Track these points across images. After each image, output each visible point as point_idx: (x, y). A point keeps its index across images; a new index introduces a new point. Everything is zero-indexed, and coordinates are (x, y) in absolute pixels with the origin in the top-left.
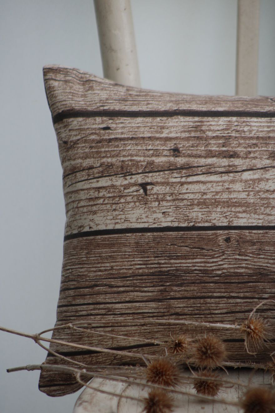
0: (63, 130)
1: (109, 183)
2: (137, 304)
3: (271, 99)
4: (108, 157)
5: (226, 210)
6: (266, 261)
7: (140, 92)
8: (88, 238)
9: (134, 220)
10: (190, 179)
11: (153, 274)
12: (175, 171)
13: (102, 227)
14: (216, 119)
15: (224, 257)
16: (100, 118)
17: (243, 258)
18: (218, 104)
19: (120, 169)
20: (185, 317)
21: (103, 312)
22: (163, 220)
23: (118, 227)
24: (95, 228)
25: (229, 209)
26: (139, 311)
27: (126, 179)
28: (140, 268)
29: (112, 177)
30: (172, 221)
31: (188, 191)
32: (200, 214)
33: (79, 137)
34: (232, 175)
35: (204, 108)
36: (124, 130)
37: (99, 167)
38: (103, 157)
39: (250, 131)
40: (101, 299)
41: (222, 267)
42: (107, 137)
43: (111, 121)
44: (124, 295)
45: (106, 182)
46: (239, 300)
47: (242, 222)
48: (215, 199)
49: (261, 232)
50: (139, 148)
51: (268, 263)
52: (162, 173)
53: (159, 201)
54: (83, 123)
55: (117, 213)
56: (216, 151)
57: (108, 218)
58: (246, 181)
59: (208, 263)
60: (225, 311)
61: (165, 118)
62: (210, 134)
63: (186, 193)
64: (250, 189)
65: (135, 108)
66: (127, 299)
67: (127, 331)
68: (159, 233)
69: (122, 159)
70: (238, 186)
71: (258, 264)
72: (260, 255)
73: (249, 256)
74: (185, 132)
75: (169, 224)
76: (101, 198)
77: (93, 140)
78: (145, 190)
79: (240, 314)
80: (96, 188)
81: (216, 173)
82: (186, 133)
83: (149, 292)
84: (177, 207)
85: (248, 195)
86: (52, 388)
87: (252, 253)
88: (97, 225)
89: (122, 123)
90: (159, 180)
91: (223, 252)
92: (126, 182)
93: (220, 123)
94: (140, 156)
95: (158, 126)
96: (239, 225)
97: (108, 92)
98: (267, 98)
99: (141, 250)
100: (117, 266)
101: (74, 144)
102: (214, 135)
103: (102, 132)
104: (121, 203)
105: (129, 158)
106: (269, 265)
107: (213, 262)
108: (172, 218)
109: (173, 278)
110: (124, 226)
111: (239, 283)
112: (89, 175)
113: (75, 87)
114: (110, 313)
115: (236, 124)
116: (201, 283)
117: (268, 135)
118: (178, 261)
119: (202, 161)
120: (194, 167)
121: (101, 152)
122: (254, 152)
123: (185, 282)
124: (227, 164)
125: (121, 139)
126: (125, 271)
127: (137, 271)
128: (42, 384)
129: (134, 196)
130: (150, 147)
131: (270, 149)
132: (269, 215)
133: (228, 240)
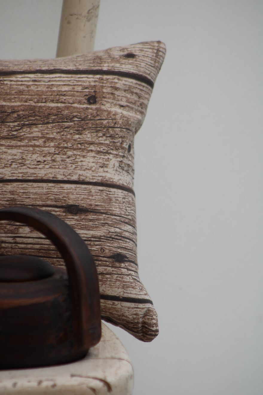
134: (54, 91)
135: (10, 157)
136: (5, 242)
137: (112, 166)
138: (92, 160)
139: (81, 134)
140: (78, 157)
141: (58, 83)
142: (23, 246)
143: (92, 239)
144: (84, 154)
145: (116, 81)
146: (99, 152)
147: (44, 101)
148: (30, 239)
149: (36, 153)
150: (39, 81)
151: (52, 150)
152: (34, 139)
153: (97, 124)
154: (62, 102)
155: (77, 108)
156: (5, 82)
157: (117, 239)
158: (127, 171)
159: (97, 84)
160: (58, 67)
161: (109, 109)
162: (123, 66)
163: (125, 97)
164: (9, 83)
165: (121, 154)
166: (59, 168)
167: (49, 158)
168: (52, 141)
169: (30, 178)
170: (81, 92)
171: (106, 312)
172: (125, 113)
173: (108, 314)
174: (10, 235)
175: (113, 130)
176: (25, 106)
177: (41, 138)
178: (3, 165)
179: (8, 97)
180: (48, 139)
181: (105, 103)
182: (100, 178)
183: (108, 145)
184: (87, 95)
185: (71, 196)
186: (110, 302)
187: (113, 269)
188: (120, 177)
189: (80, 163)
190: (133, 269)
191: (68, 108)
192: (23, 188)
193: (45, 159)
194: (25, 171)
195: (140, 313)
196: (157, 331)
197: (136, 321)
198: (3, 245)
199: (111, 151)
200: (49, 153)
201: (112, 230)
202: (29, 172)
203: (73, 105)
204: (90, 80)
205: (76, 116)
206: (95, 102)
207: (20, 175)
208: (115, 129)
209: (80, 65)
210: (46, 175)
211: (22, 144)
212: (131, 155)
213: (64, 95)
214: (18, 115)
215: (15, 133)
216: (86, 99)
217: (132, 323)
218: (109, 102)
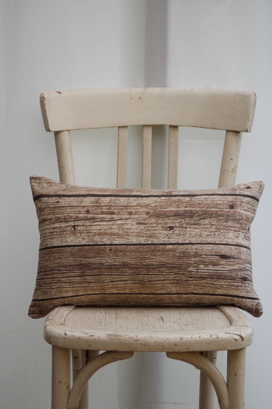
0: (39, 203)
1: (59, 226)
2: (71, 278)
3: (129, 190)
4: (58, 214)
5: (110, 237)
6: (127, 259)
7: (72, 187)
8: (50, 249)
9: (70, 241)
10: (94, 224)
11: (78, 265)
12: (88, 220)
13: (56, 245)
14: (105, 198)
15: (109, 257)
16: (55, 198)
17: (117, 258)
18: (106, 191)
19: (63, 220)
20: (92, 283)
21: (56, 282)
22: (82, 241)
23: (63, 244)
24: (53, 245)
25: (111, 237)
26: (72, 281)
27: (66, 224)
28: (72, 263)
29: (60, 223)
30: (86, 242)
31: (93, 229)
32: (98, 239)
33: (46, 206)
34: (112, 222)
35: (100, 193)
36: (66, 203)
37: (55, 218)
38: (56, 214)
39: (120, 203)
40: (55, 276)
41: (108, 262)
42: (58, 206)
43: (59, 199)
44: (66, 274)
45: (58, 225)
46: (115, 276)
47: (116, 242)
48: (105, 232)
49: (125, 246)
50: (72, 210)
51: (128, 260)
52: (82, 221)
53: (81, 233)
54: (47, 200)
55: (62, 238)
56: (105, 212)
57: (59, 241)
58: (118, 225)
59: (102, 260)
60: (109, 281)
61: (83, 198)
62: (102, 204)
63: (92, 230)
64: (120, 228)
65: (70, 194)
66: (67, 276)
67: (67, 290)
68: (80, 247)
69: (64, 215)
70: (115, 227)
71: (124, 260)
72: (124, 256)
74: (92, 203)
75: (85, 243)
76: (55, 232)
77: (52, 207)
78: (75, 229)
79: (116, 282)
80: (53, 228)
81: (105, 221)
82: (92, 204)
83: (76, 273)
84: (88, 236)
85: (119, 231)
86: (34, 315)
87: (121, 256)
88: (54, 244)
89: (64, 200)
90: (81, 224)
91: (108, 255)
92: (66, 225)
93: (107, 199)
94: (72, 214)
95: (80, 201)
96: (115, 243)
97: (58, 187)
98: (127, 189)
99: (73, 254)
100: (62, 261)
101: (44, 209)
102: (104, 205)
103: (56, 203)
104: (64, 234)
105: (68, 215)
106: (128, 261)
107: (104, 260)
108: (86, 241)
109: (87, 266)
110: (66, 244)
111: (115, 269)
112: (50, 222)
113: (43, 184)
114: (59, 282)
115: (114, 200)
116: (99, 269)
117: (127, 205)
118: (89, 259)
119: (99, 216)
120: (96, 218)
121: (55, 212)
122: (122, 212)
123: (92, 268)
124: (110, 217)
125: (64, 207)
126: (66, 264)
127: (71, 264)
128: (30, 313)
129: (70, 231)
130: (77, 210)
131: (128, 211)
132: (128, 239)
133: (110, 250)
134: (214, 203)
135: (195, 233)
136: (193, 272)
137: (241, 237)
138: (232, 234)
139: (227, 223)
140: (226, 233)
141: (216, 200)
142: (201, 273)
143: (232, 270)
144: (228, 232)
145: (242, 199)
146: (235, 231)
147: (210, 208)
148: (204, 270)
149: (207, 231)
150: (208, 199)
151: (214, 230)
152: (206, 225)
153: (234, 218)
154: (218, 208)
155: (225, 211)
156: (192, 200)
157: (243, 270)
158: (248, 240)
159: (234, 200)
160: (216, 193)
161: (240, 211)
162: (245, 192)
163: (247, 206)
164: (194, 200)
165: (245, 232)
166: (217, 238)
167: (213, 234)
168: (214, 226)
169: (204, 243)
170: (226, 204)
171: (239, 304)
172: (246, 213)
173: (239, 305)
174: (195, 268)
175: (241, 221)
176: (202, 210)
177: (209, 224)
178: (192, 237)
179: (194, 206)
180: (212, 225)
181: (238, 209)
182: (236, 243)
183: (239, 228)
184: (229, 205)
185: (223, 251)
186: (241, 299)
187: (242, 284)
188: (245, 242)
189: (226, 236)
190: (251, 284)
191: (221, 211)
192: (201, 247)
193: (211, 234)
194: (202, 239)
195: (254, 304)
196: (262, 312)
197: (252, 308)
198: (192, 273)
199: (241, 230)
200: (213, 231)
201: (241, 266)
202: (203, 240)
203: (223, 210)
204: (231, 198)
205: (225, 215)
206: (233, 208)
207: (200, 241)
208: (242, 220)
209: (226, 192)
210: (211, 241)
211: (200, 227)
212: (249, 232)
213: (219, 205)
214: (199, 214)
215: (197, 222)
216: (229, 207)
217: (251, 309)
218: (239, 208)
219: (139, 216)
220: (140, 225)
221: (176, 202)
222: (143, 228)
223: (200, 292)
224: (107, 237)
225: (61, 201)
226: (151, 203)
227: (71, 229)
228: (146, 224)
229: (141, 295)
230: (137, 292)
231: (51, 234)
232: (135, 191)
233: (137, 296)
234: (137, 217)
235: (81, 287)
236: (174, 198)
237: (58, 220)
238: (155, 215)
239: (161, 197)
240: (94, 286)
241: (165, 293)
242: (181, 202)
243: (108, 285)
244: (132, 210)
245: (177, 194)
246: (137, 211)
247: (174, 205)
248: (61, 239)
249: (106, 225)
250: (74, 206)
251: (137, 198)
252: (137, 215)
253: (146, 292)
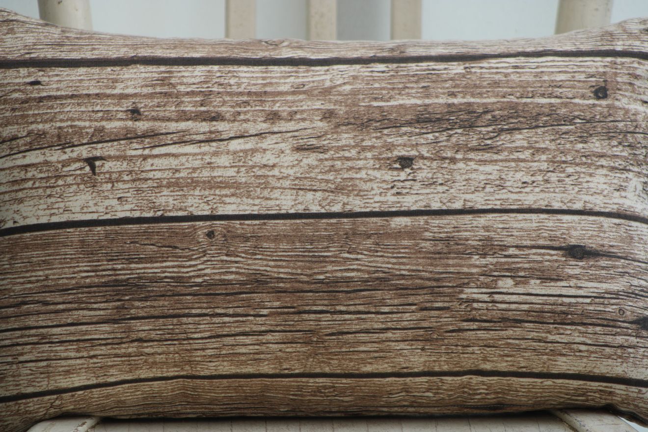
1: (41, 159)
2: (84, 328)
4: (38, 123)
5: (207, 193)
6: (265, 263)
7: (81, 33)
8: (12, 236)
9: (78, 209)
10: (156, 151)
11: (105, 285)
12: (135, 141)
13: (32, 221)
14: (190, 68)
15: (205, 259)
16: (26, 69)
17: (233, 259)
18: (192, 48)
19: (55, 139)
20: (151, 344)
21: (35, 339)
22: (119, 208)
23: (55, 219)
24: (22, 223)
25: (212, 192)
26: (86, 337)
27: (65, 153)
28: (87, 277)
29: (45, 150)
30: (132, 210)
31: (154, 168)
32: (171, 199)
34: (214, 144)
35: (173, 54)
36: (61, 85)
37: (26, 136)
38: (32, 123)
39: (239, 85)
40: (31, 321)
41: (203, 272)
42: (37, 95)
43: (41, 73)
44: (65, 315)
45: (37, 157)
46: (227, 319)
47: (229, 210)
48: (192, 178)
49: (257, 222)
50: (83, 109)
51: (267, 266)
52: (115, 143)
53: (113, 183)
55: (53, 200)
56: (192, 112)
57: (41, 207)
58: (235, 153)
59: (184, 267)
60: (207, 334)
61: (118, 68)
62: (182, 88)
63: (151, 170)
64: (241, 164)
65: (75, 56)
66: (69, 321)
67: (69, 366)
68: (113, 227)
69: (58, 124)
70: (224, 160)
71: (253, 267)
72: (255, 254)
73: (240, 257)
74: (147, 86)
75: (128, 214)
76: (30, 179)
77: (16, 100)
78: (93, 168)
79: (229, 338)
80: (22, 166)
81: (192, 142)
82: (149, 88)
83: (100, 309)
84: (138, 190)
85: (238, 172)
87: (245, 252)
88: (25, 218)
89: (57, 75)
90: (112, 153)
91: (204, 251)
92: (65, 157)
93: (196, 73)
94: (85, 121)
95: (108, 79)
96: (226, 213)
97: (35, 34)
98: (261, 41)
99: (87, 250)
100: (54, 274)
102: (189, 90)
103: (29, 87)
104: (58, 186)
105: (69, 123)
106: (268, 269)
107: (190, 266)
108: (132, 206)
109: (135, 289)
110: (64, 218)
111: (227, 295)
112: (11, 149)
114: (44, 341)
115: (218, 74)
116: (174, 295)
117: (263, 90)
118: (140, 266)
119: (173, 126)
120: (162, 134)
121: (28, 116)
122: (245, 113)
123: (152, 294)
124: (207, 130)
125: (56, 98)
126: (66, 281)
127: (83, 281)
129: (77, 175)
130: (98, 108)
131: (267, 109)
132: (267, 199)
133: (210, 235)
134: (545, 81)
135: (482, 177)
136: (477, 301)
137: (633, 189)
138: (602, 180)
139: (586, 142)
140: (582, 175)
141: (550, 70)
142: (504, 306)
143: (606, 296)
144: (591, 171)
145: (636, 65)
146: (613, 169)
147: (530, 95)
148: (514, 297)
149: (520, 170)
150: (523, 68)
151: (544, 166)
152: (517, 150)
153: (608, 128)
154: (556, 97)
155: (579, 105)
156: (473, 70)
157: (642, 296)
159: (608, 69)
160: (549, 47)
161: (627, 107)
164: (479, 71)
165: (644, 172)
166: (554, 192)
167: (540, 178)
168: (543, 153)
169: (512, 207)
170: (584, 82)
171: (629, 404)
173: (631, 408)
174: (484, 290)
175: (633, 137)
176: (503, 102)
177: (528, 148)
178: (473, 189)
179: (478, 91)
180: (538, 150)
181: (620, 97)
182: (615, 207)
183: (626, 159)
184: (593, 86)
185: (573, 233)
186: (634, 389)
187: (638, 340)
188: (645, 206)
189: (585, 185)
191: (566, 105)
192: (503, 222)
193: (533, 179)
194: (504, 197)
198: (475, 305)
199: (631, 168)
200: (540, 171)
201: (635, 282)
202: (510, 198)
203: (574, 101)
204: (598, 64)
205: (578, 117)
206: (605, 96)
207: (498, 203)
208: (636, 135)
209: (582, 43)
210: (535, 202)
211: (500, 158)
213: (560, 87)
214: (493, 117)
215: (488, 142)
216: (592, 92)
218: (626, 96)
219: (302, 125)
220: (306, 153)
221: (419, 78)
222: (315, 163)
223: (503, 366)
224: (197, 192)
225: (46, 79)
226: (338, 83)
227: (81, 169)
228: (323, 150)
229: (312, 380)
230: (297, 371)
231: (16, 187)
232: (287, 46)
233: (297, 382)
234: (295, 128)
235: (117, 356)
236: (413, 66)
237: (38, 141)
238: (352, 120)
239: (372, 65)
240: (159, 350)
241: (389, 370)
242: (437, 79)
243: (203, 349)
244: (278, 105)
245: (424, 54)
246: (295, 109)
247: (412, 88)
248: (50, 200)
249: (195, 154)
250: (88, 95)
251: (295, 69)
252: (293, 122)
253: (327, 370)
